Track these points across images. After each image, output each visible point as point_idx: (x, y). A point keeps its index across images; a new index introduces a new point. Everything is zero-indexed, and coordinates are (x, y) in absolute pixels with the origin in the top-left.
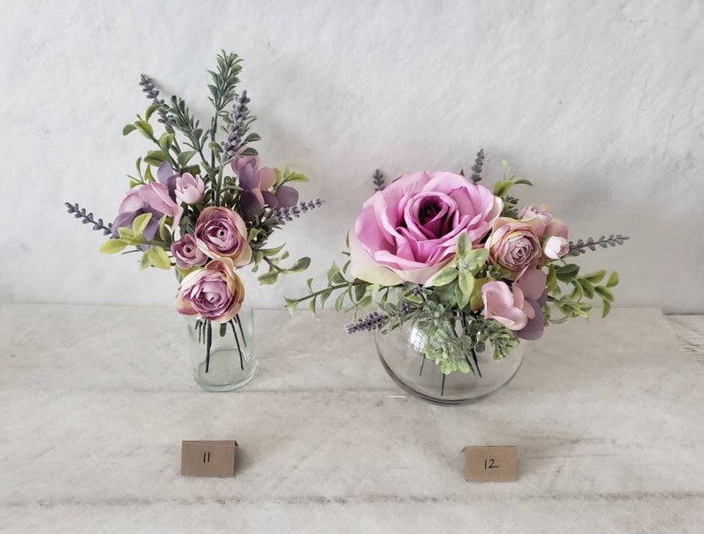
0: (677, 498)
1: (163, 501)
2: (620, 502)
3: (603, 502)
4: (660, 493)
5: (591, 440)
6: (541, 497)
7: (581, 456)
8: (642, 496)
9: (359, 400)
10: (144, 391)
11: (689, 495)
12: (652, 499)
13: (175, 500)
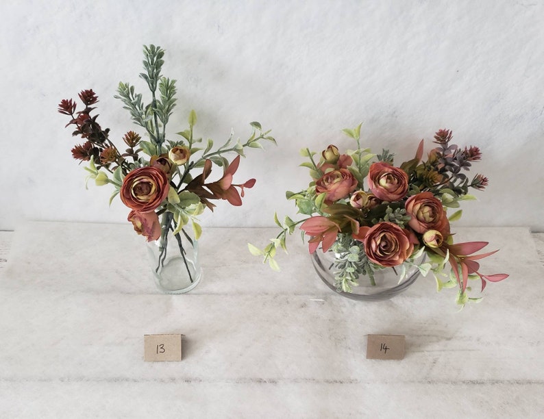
0: (520, 384)
1: (147, 381)
2: (477, 387)
3: (464, 387)
4: (508, 381)
5: (462, 338)
6: (419, 382)
7: (453, 350)
8: (494, 382)
9: (288, 302)
10: (128, 293)
11: (530, 382)
12: (501, 385)
13: (155, 380)
